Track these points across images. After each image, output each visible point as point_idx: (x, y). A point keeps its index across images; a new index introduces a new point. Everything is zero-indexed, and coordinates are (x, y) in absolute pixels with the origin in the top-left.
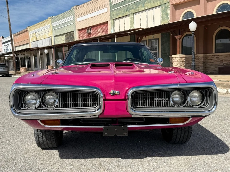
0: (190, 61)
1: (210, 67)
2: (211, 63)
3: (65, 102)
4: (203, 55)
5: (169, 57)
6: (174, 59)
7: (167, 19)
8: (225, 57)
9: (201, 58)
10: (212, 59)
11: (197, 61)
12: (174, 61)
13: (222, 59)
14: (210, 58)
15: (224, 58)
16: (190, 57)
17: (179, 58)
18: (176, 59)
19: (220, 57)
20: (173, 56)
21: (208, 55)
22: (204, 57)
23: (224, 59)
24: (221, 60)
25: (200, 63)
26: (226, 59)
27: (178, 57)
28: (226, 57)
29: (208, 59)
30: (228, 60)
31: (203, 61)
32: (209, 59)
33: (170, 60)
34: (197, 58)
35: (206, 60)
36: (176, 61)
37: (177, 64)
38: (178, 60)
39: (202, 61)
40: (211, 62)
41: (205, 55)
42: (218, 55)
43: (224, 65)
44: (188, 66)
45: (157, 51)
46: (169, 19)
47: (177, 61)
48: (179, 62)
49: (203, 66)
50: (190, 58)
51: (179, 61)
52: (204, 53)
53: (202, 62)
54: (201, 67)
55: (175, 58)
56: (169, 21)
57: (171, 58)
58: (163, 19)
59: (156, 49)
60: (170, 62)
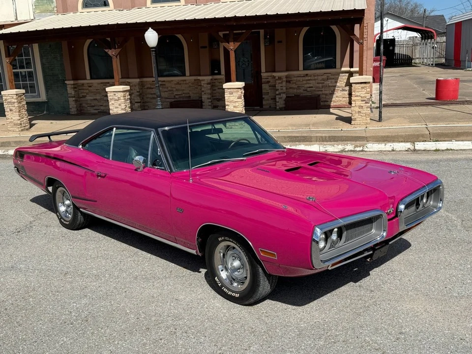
1: (151, 102)
2: (152, 94)
4: (138, 80)
5: (65, 82)
6: (112, 94)
7: (49, 4)
8: (175, 84)
9: (135, 86)
12: (111, 99)
13: (172, 88)
14: (149, 86)
15: (173, 86)
16: (109, 83)
17: (122, 94)
18: (115, 95)
19: (167, 85)
20: (108, 89)
21: (145, 79)
22: (139, 84)
23: (175, 88)
24: (169, 88)
25: (133, 95)
26: (178, 87)
27: (119, 92)
28: (178, 83)
29: (146, 87)
30: (183, 88)
31: (139, 92)
32: (148, 88)
33: (68, 89)
35: (142, 89)
36: (117, 98)
37: (120, 105)
38: (119, 96)
39: (137, 92)
40: (152, 92)
41: (142, 80)
42: (164, 81)
43: (176, 98)
46: (55, 4)
47: (119, 99)
48: (123, 101)
49: (139, 101)
51: (122, 98)
52: (139, 77)
53: (138, 93)
54: (136, 102)
55: (114, 93)
56: (53, 8)
57: (68, 84)
58: (39, 3)
59: (28, 65)
60: (68, 94)
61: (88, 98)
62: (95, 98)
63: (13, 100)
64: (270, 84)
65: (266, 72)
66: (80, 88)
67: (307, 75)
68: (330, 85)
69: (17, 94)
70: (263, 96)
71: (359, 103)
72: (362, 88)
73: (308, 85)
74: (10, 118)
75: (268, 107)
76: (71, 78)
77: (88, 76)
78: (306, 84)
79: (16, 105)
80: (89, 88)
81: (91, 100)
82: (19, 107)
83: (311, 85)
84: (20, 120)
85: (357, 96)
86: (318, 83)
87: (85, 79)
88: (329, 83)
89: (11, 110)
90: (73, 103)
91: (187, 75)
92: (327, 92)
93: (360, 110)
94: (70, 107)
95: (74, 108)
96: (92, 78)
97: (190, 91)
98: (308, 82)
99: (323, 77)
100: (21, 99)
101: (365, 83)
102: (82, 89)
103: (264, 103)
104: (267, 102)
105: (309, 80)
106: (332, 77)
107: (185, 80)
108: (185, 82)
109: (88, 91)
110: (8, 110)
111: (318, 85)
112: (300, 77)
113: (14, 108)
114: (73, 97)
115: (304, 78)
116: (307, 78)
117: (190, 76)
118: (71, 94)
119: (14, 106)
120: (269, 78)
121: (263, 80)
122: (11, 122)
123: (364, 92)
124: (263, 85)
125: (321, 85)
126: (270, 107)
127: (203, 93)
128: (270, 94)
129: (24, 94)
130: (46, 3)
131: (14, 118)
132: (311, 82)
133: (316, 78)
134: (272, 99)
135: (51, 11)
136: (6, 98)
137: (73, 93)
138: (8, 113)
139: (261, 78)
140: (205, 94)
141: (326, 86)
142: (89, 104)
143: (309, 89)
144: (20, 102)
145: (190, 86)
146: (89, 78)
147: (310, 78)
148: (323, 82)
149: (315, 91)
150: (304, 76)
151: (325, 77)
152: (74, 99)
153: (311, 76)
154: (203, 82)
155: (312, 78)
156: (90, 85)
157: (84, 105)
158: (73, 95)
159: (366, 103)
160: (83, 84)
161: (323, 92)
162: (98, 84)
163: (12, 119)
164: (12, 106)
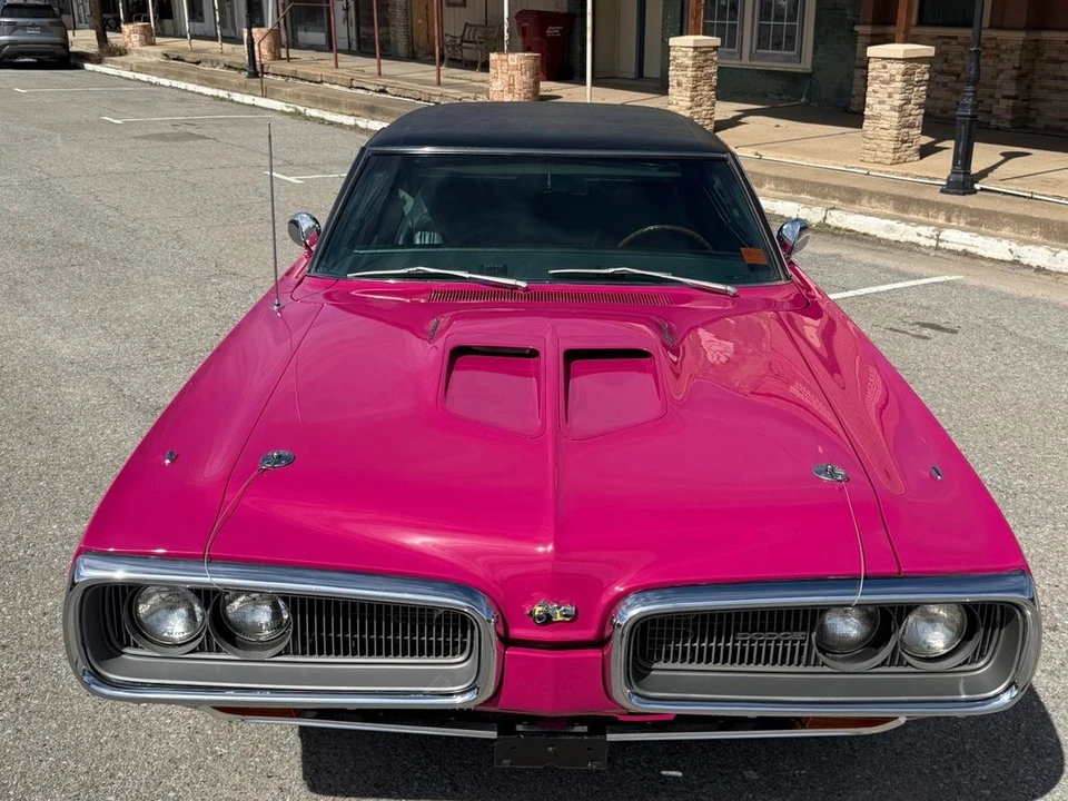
0: (956, 62)
1: (1050, 101)
2: (1056, 78)
3: (320, 630)
4: (1021, 35)
5: (856, 28)
6: (878, 65)
9: (1013, 51)
10: (1063, 61)
11: (991, 62)
12: (875, 78)
14: (1055, 54)
16: (956, 38)
17: (902, 66)
18: (885, 67)
20: (872, 51)
21: (1046, 35)
22: (1024, 48)
25: (1002, 76)
27: (897, 59)
29: (1045, 57)
31: (1020, 68)
32: (1051, 60)
33: (858, 45)
34: (993, 49)
35: (1033, 61)
36: (886, 76)
37: (890, 96)
38: (894, 72)
39: (1014, 68)
40: (1060, 74)
41: (1034, 35)
44: (945, 85)
47: (892, 80)
48: (899, 85)
49: (1013, 93)
50: (959, 44)
51: (899, 78)
52: (1028, 28)
53: (1014, 72)
54: (1005, 97)
55: (884, 62)
57: (862, 35)
60: (855, 59)
63: (687, 62)
69: (695, 48)
74: (676, 102)
76: (870, 18)
79: (690, 73)
82: (696, 79)
84: (691, 108)
90: (861, 82)
94: (854, 93)
95: (860, 95)
96: (921, 22)
100: (705, 61)
110: (675, 83)
113: (684, 80)
114: (863, 68)
118: (862, 58)
119: (686, 76)
129: (716, 48)
131: (682, 103)
136: (674, 54)
138: (673, 91)
144: (700, 68)
146: (915, 23)
158: (864, 63)
162: (932, 39)
163: (677, 104)
164: (683, 75)
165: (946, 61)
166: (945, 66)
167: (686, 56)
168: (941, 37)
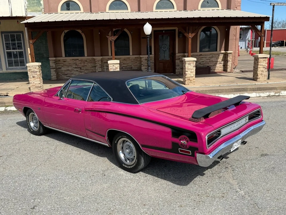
0: (79, 65)
5: (49, 58)
7: (38, 6)
9: (98, 61)
11: (89, 64)
14: (106, 61)
16: (78, 59)
22: (101, 60)
23: (123, 62)
26: (125, 62)
28: (125, 60)
29: (104, 62)
30: (127, 63)
33: (50, 63)
34: (89, 61)
35: (102, 63)
43: (123, 69)
44: (77, 71)
45: (23, 50)
46: (43, 7)
49: (101, 70)
50: (79, 61)
52: (101, 56)
56: (42, 9)
57: (51, 60)
58: (31, 5)
59: (20, 47)
60: (50, 66)
61: (63, 69)
62: (68, 69)
63: (36, 70)
64: (180, 60)
65: (178, 53)
66: (57, 62)
67: (201, 55)
68: (213, 60)
70: (176, 67)
71: (262, 69)
72: (264, 61)
73: (201, 61)
74: (32, 83)
75: (178, 73)
76: (53, 56)
77: (64, 55)
78: (200, 60)
80: (64, 63)
81: (65, 70)
82: (40, 75)
83: (203, 61)
84: (40, 83)
85: (261, 65)
86: (207, 60)
87: (62, 57)
88: (213, 59)
89: (33, 77)
90: (54, 72)
91: (130, 55)
92: (212, 65)
93: (262, 73)
94: (52, 75)
95: (54, 75)
96: (66, 56)
97: (132, 64)
98: (202, 59)
99: (210, 56)
100: (40, 69)
101: (266, 58)
102: (59, 63)
103: (177, 71)
104: (179, 70)
105: (202, 58)
106: (215, 56)
107: (129, 58)
108: (129, 59)
109: (62, 65)
110: (32, 77)
111: (207, 61)
112: (197, 56)
113: (36, 76)
114: (54, 69)
115: (199, 57)
116: (201, 57)
117: (133, 55)
118: (53, 66)
119: (37, 74)
120: (180, 56)
121: (176, 58)
122: (33, 86)
123: (265, 63)
124: (176, 60)
125: (208, 61)
126: (180, 73)
127: (142, 65)
128: (180, 66)
129: (40, 66)
130: (36, 5)
131: (36, 83)
132: (203, 59)
133: (206, 56)
134: (181, 69)
135: (39, 11)
136: (30, 68)
137: (54, 66)
138: (31, 79)
139: (175, 57)
140: (144, 66)
141: (211, 61)
142: (63, 73)
143: (202, 63)
144: (40, 72)
145: (132, 62)
146: (64, 56)
147: (203, 57)
148: (210, 59)
149: (205, 64)
150: (199, 56)
151: (211, 56)
152: (55, 70)
153: (203, 55)
154: (143, 59)
155: (204, 57)
156: (64, 61)
157: (60, 73)
158: (54, 67)
159: (265, 69)
160: (59, 60)
161: (210, 64)
162: (70, 60)
163: (34, 83)
164: (35, 74)
165: (76, 65)
166: (76, 66)
167: (36, 68)
168: (73, 59)
